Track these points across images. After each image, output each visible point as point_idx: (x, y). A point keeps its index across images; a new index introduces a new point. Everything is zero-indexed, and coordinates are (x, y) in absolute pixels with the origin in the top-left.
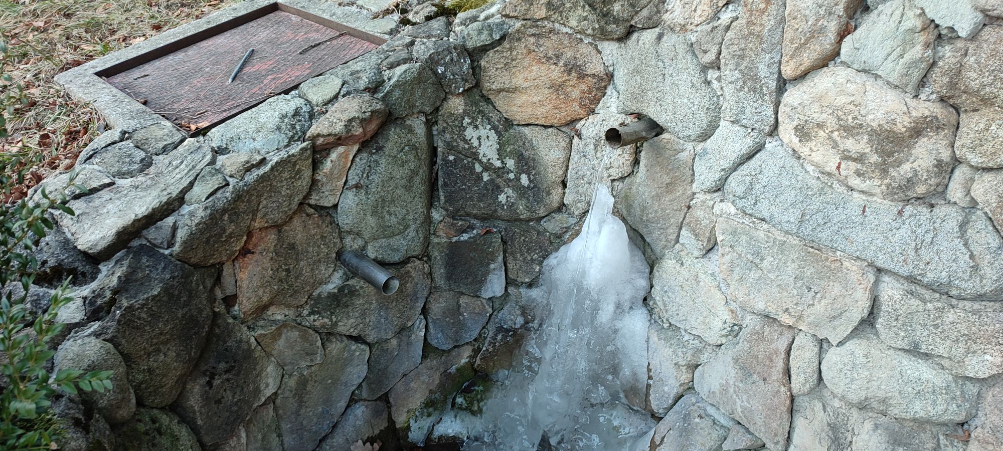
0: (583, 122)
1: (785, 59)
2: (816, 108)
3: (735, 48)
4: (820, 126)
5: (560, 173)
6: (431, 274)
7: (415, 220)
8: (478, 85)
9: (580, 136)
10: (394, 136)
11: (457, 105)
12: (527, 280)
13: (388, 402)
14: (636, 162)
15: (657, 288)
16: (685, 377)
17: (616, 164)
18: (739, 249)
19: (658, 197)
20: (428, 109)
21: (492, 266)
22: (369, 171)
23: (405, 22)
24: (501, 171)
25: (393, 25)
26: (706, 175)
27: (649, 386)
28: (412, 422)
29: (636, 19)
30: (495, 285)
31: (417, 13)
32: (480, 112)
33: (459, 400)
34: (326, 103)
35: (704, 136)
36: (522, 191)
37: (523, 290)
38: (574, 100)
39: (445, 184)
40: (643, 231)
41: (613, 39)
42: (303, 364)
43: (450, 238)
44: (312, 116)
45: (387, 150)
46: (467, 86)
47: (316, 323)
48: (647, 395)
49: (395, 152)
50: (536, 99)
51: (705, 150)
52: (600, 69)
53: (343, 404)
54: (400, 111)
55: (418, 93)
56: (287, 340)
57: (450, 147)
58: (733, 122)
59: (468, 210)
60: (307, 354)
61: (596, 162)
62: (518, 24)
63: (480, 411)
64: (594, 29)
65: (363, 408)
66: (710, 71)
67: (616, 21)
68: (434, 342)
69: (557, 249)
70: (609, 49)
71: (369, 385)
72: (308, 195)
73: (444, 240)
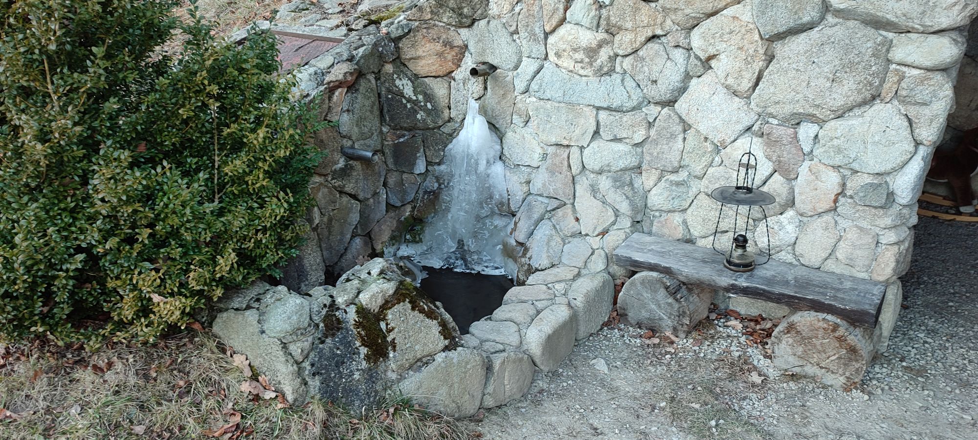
0: (455, 72)
1: (545, 23)
2: (561, 43)
3: (524, 22)
4: (564, 51)
5: (447, 101)
6: (385, 162)
7: (376, 130)
8: (399, 57)
9: (454, 80)
10: (363, 85)
11: (389, 68)
12: (437, 161)
13: (370, 238)
14: (486, 88)
15: (505, 148)
16: (525, 189)
17: (475, 91)
18: (540, 116)
19: (499, 102)
20: (376, 71)
21: (418, 155)
22: (352, 102)
23: (351, 30)
24: (416, 102)
25: (346, 32)
26: (520, 85)
27: (509, 199)
28: (385, 249)
29: (476, 15)
30: (421, 167)
31: (357, 24)
32: (401, 71)
33: (408, 237)
34: (329, 68)
35: (516, 67)
36: (428, 112)
37: (436, 167)
38: (449, 61)
39: (389, 111)
40: (494, 122)
41: (466, 27)
42: (330, 208)
43: (393, 141)
44: (323, 74)
45: (361, 91)
46: (394, 57)
47: (336, 184)
48: (509, 204)
49: (364, 92)
50: (430, 62)
51: (518, 73)
52: (460, 43)
53: (349, 236)
54: (365, 71)
55: (371, 61)
56: (323, 193)
57: (389, 91)
58: (528, 57)
59: (402, 124)
60: (333, 202)
61: (465, 92)
62: (417, 23)
63: (421, 241)
64: (456, 22)
65: (359, 240)
66: (515, 35)
67: (466, 17)
68: (392, 202)
69: (451, 142)
70: (464, 32)
71: (360, 225)
72: (326, 115)
73: (391, 143)
